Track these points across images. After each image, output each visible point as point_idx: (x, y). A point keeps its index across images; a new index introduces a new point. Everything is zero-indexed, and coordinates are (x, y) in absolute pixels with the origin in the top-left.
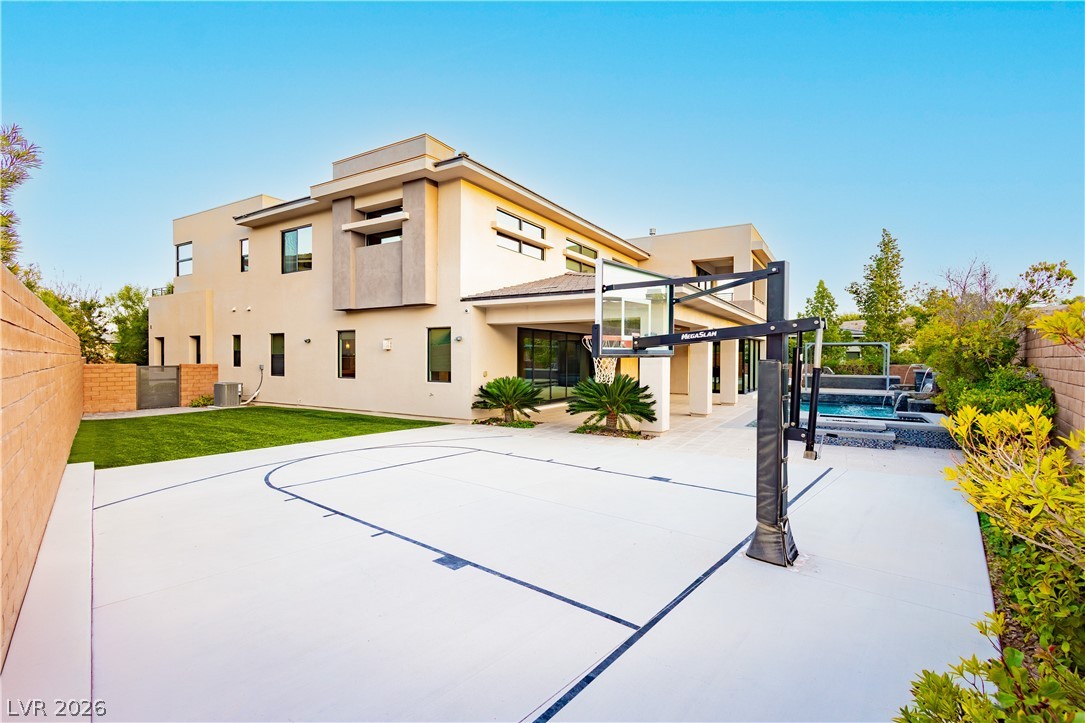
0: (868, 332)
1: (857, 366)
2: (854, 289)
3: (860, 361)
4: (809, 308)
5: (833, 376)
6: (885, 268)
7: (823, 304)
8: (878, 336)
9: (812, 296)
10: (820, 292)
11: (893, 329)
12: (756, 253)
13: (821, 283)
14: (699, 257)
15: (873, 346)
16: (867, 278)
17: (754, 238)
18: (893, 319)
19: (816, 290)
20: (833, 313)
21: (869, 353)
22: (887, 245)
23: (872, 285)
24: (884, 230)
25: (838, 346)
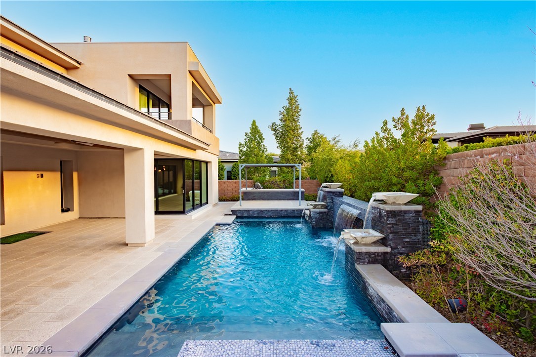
0: (282, 156)
1: (276, 181)
2: (274, 128)
3: (278, 178)
4: (247, 140)
5: (261, 190)
6: (291, 114)
7: (255, 137)
8: (288, 160)
9: (249, 131)
10: (253, 128)
11: (296, 156)
12: (194, 74)
13: (254, 121)
14: (135, 72)
15: (285, 166)
16: (281, 120)
17: (190, 59)
18: (295, 149)
19: (251, 126)
20: (262, 144)
21: (283, 172)
22: (292, 99)
23: (284, 126)
24: (290, 89)
25: (264, 166)
